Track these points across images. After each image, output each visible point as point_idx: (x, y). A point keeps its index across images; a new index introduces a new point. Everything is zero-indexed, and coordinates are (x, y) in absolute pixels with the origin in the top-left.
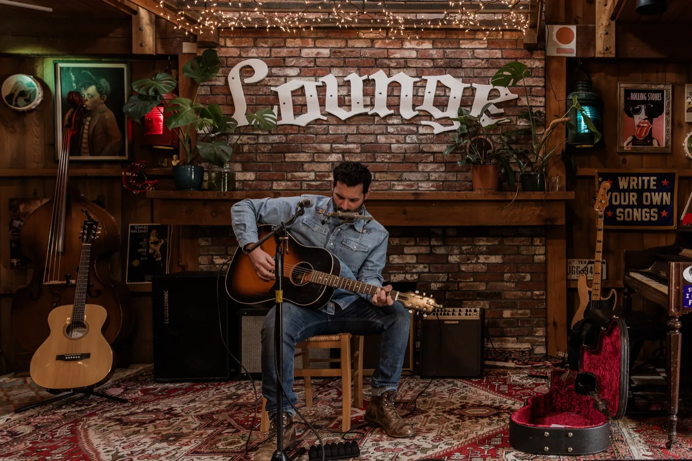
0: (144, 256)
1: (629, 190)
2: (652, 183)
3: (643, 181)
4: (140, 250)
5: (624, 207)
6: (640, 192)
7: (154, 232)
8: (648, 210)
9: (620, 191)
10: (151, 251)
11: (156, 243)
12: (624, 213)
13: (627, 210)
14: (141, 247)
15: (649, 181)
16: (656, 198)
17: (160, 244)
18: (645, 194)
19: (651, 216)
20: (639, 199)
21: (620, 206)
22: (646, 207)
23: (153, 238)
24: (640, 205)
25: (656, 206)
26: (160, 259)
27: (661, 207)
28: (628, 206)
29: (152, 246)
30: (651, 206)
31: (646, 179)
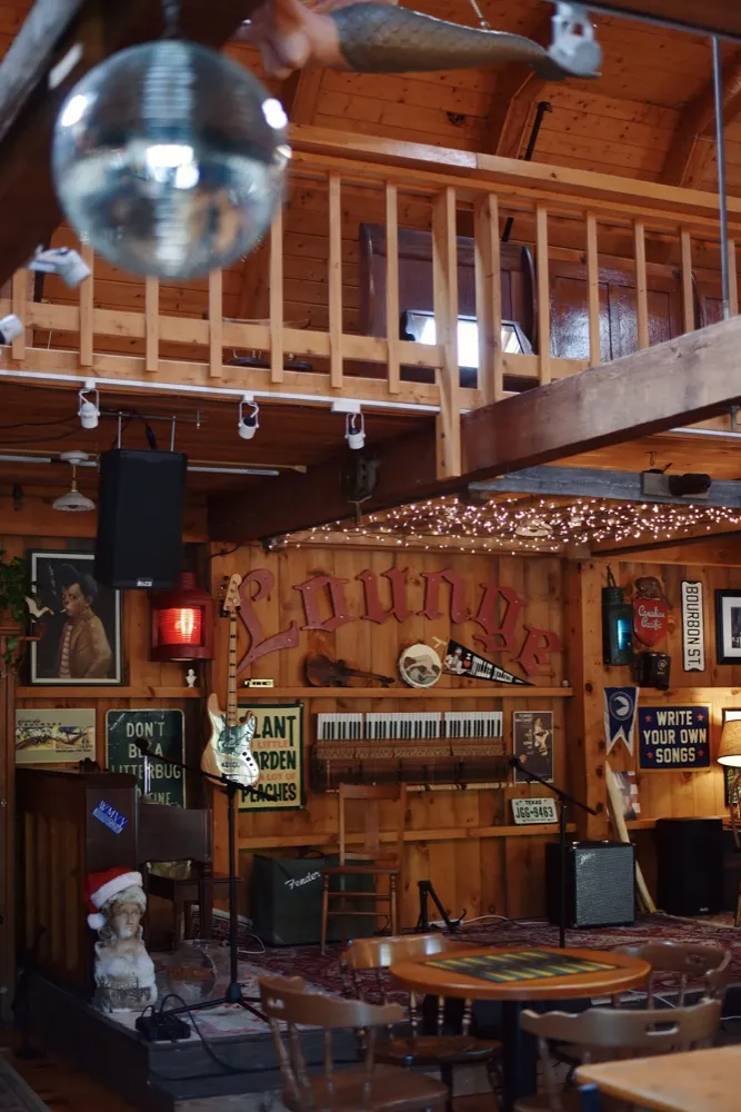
0: (530, 750)
1: (667, 727)
2: (689, 718)
3: (680, 716)
4: (526, 743)
5: (664, 747)
6: (677, 729)
7: (539, 721)
8: (685, 750)
9: (659, 728)
10: (537, 745)
11: (540, 734)
12: (663, 754)
13: (666, 750)
14: (527, 739)
15: (685, 715)
16: (693, 736)
17: (545, 736)
18: (682, 731)
19: (689, 756)
20: (677, 737)
21: (660, 746)
22: (685, 746)
23: (538, 729)
24: (678, 745)
25: (693, 745)
26: (545, 753)
27: (698, 746)
28: (667, 746)
29: (537, 737)
30: (688, 745)
31: (682, 713)
